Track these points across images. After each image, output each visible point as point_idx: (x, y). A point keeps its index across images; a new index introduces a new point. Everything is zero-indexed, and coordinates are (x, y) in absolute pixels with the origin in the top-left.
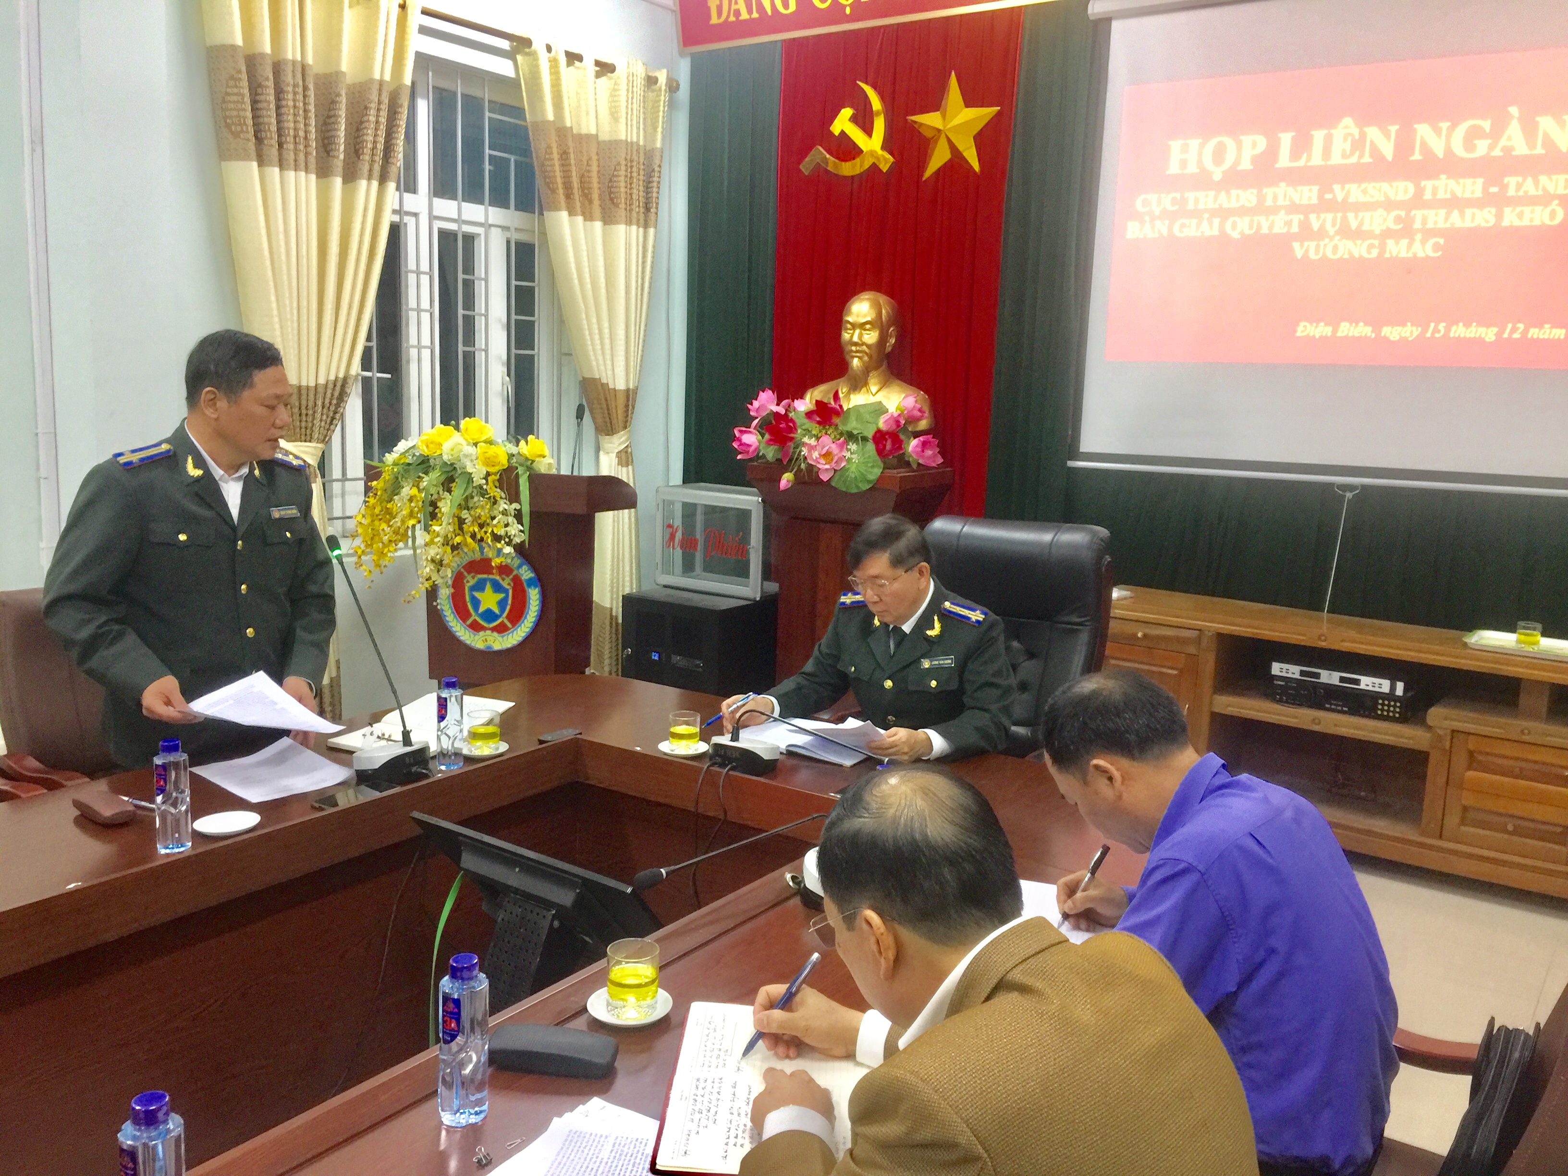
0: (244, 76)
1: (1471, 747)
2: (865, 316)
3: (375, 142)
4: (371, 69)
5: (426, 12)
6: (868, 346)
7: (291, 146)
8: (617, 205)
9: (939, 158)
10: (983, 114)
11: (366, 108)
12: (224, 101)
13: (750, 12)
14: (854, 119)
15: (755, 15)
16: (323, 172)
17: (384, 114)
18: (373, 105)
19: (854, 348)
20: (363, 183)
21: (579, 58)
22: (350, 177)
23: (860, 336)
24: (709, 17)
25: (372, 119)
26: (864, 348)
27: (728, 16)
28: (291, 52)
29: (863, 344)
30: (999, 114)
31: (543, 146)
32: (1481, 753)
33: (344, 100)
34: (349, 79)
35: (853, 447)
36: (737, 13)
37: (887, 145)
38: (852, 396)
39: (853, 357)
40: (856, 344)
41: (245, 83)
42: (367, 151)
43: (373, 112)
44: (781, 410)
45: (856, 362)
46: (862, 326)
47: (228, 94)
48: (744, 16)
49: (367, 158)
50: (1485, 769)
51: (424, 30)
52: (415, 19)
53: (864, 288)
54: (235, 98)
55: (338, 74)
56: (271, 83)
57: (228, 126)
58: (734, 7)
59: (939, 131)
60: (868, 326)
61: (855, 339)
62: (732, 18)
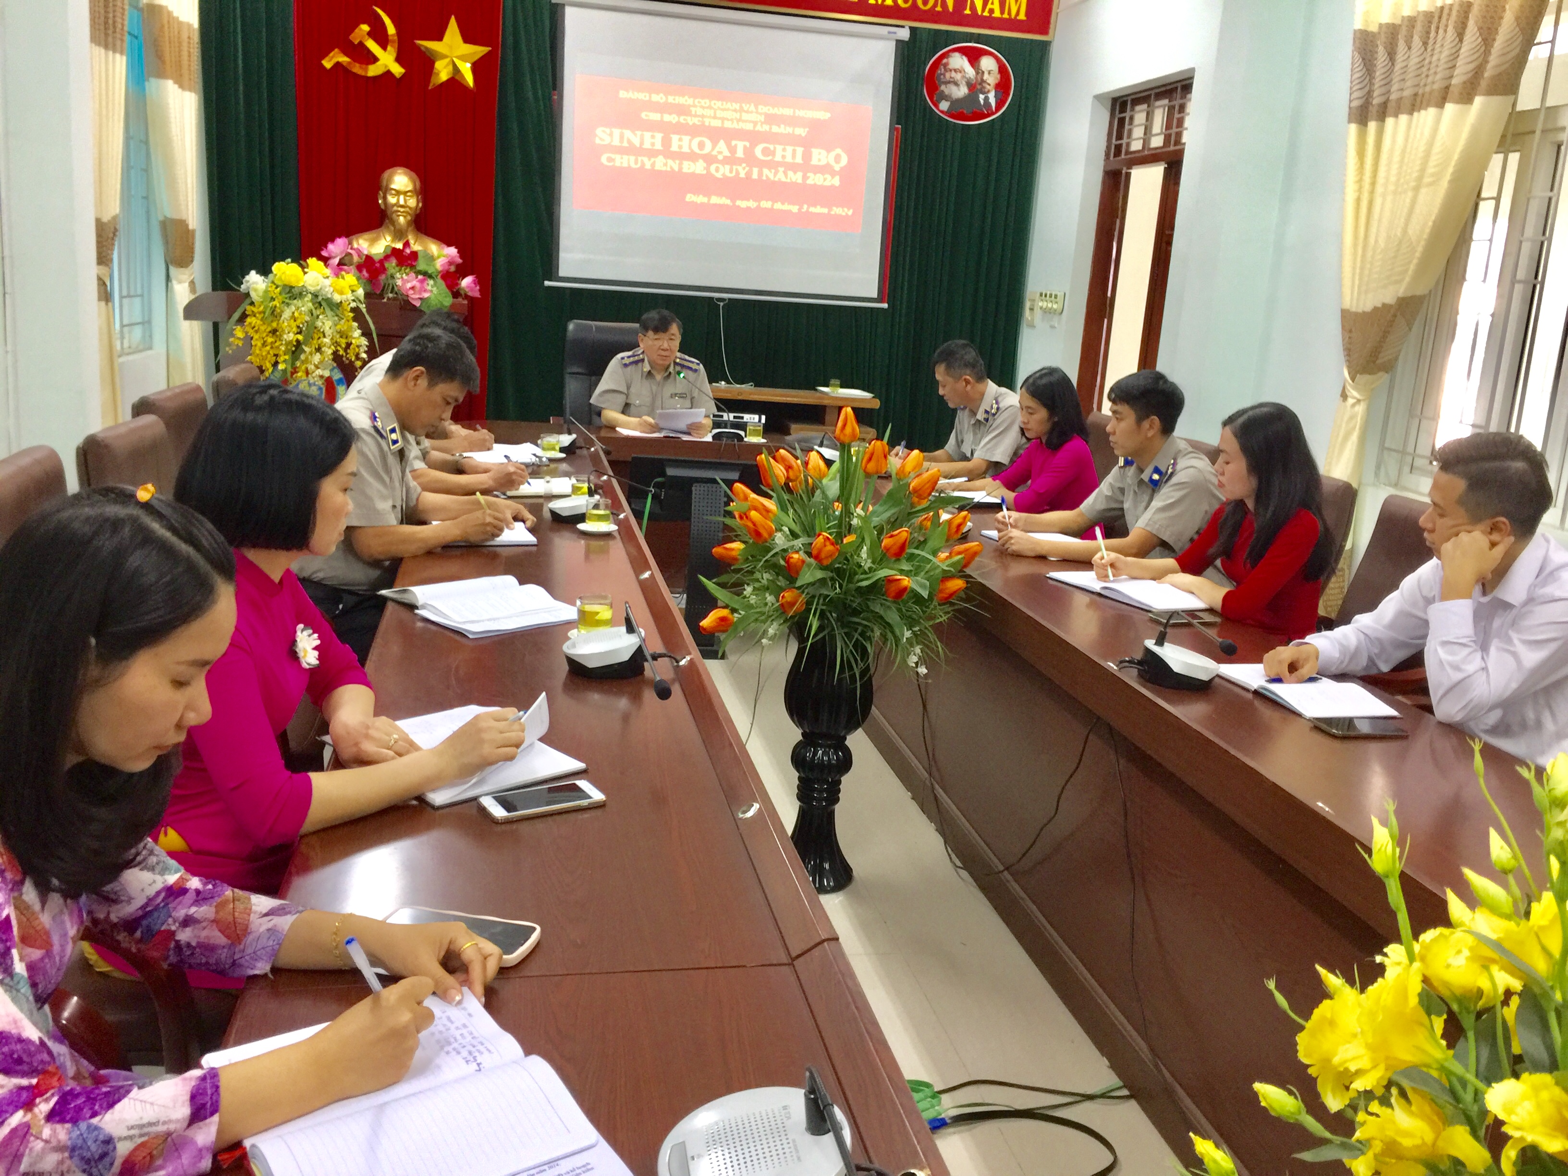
2: (407, 186)
6: (410, 208)
9: (444, 73)
10: (478, 50)
14: (370, 34)
16: (107, 46)
19: (402, 210)
23: (405, 201)
26: (408, 209)
29: (408, 207)
30: (489, 52)
35: (431, 282)
39: (399, 216)
40: (402, 206)
42: (117, 30)
45: (402, 220)
46: (405, 193)
59: (442, 55)
60: (409, 194)
61: (402, 202)
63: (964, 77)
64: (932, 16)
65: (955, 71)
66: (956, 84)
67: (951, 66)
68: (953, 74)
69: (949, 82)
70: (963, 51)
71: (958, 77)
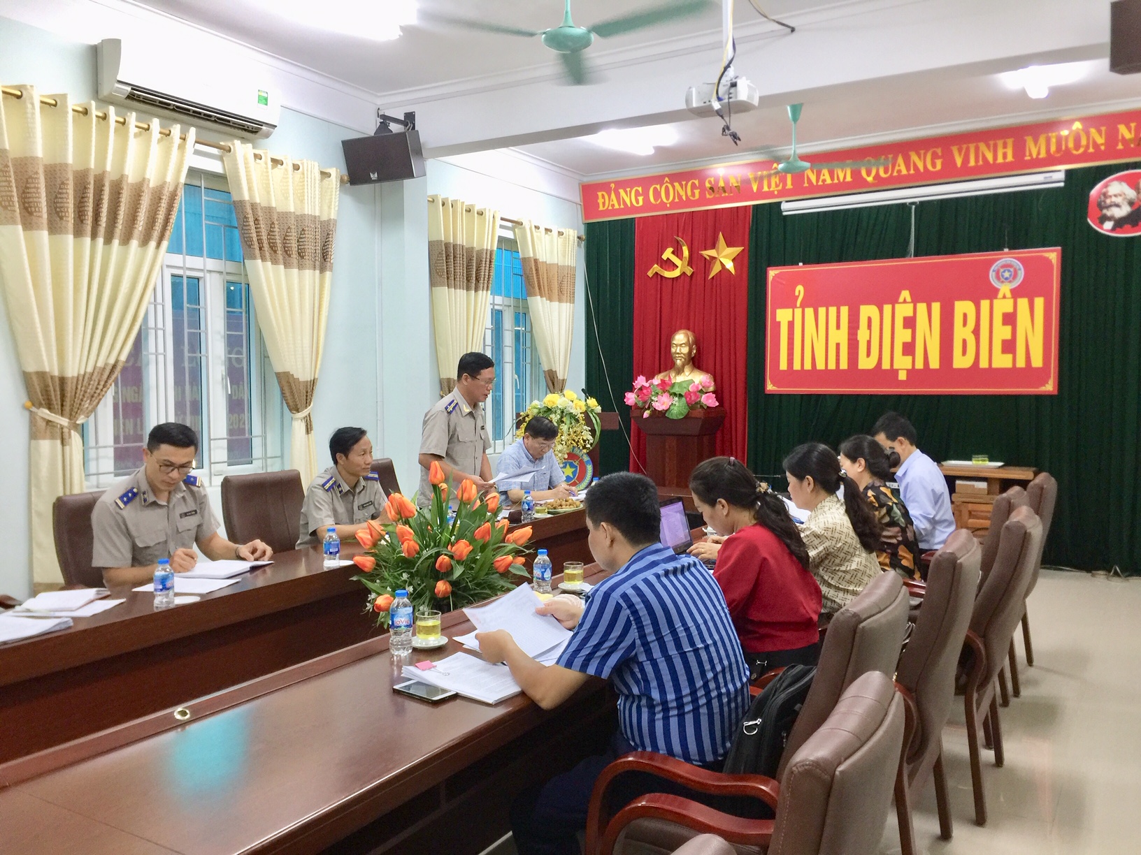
0: (444, 252)
1: (970, 509)
2: (682, 341)
3: (484, 275)
4: (483, 245)
5: (502, 219)
6: (684, 354)
7: (458, 279)
8: (563, 294)
9: (716, 269)
10: (736, 250)
11: (481, 261)
12: (436, 263)
13: (619, 204)
14: (673, 253)
15: (622, 206)
16: (468, 289)
17: (488, 263)
18: (484, 260)
20: (480, 292)
21: (551, 231)
22: (476, 290)
23: (680, 350)
24: (599, 207)
25: (484, 265)
26: (682, 355)
27: (608, 206)
28: (459, 242)
29: (682, 353)
30: (743, 250)
31: (529, 268)
32: (974, 511)
33: (475, 259)
34: (477, 249)
35: (676, 399)
36: (613, 205)
37: (690, 263)
38: (677, 377)
39: (677, 359)
40: (678, 354)
41: (444, 255)
42: (482, 279)
43: (484, 263)
44: (647, 385)
45: (680, 362)
46: (681, 345)
47: (438, 260)
48: (617, 206)
49: (482, 282)
50: (978, 518)
51: (501, 227)
52: (499, 222)
53: (681, 329)
54: (441, 261)
55: (473, 248)
56: (452, 254)
57: (437, 273)
58: (611, 203)
59: (715, 258)
60: (683, 345)
61: (678, 351)
62: (610, 208)
63: (1125, 199)
64: (1085, 157)
65: (1115, 196)
66: (1118, 206)
67: (1110, 194)
68: (1114, 199)
69: (1111, 206)
70: (1120, 179)
71: (1118, 200)
